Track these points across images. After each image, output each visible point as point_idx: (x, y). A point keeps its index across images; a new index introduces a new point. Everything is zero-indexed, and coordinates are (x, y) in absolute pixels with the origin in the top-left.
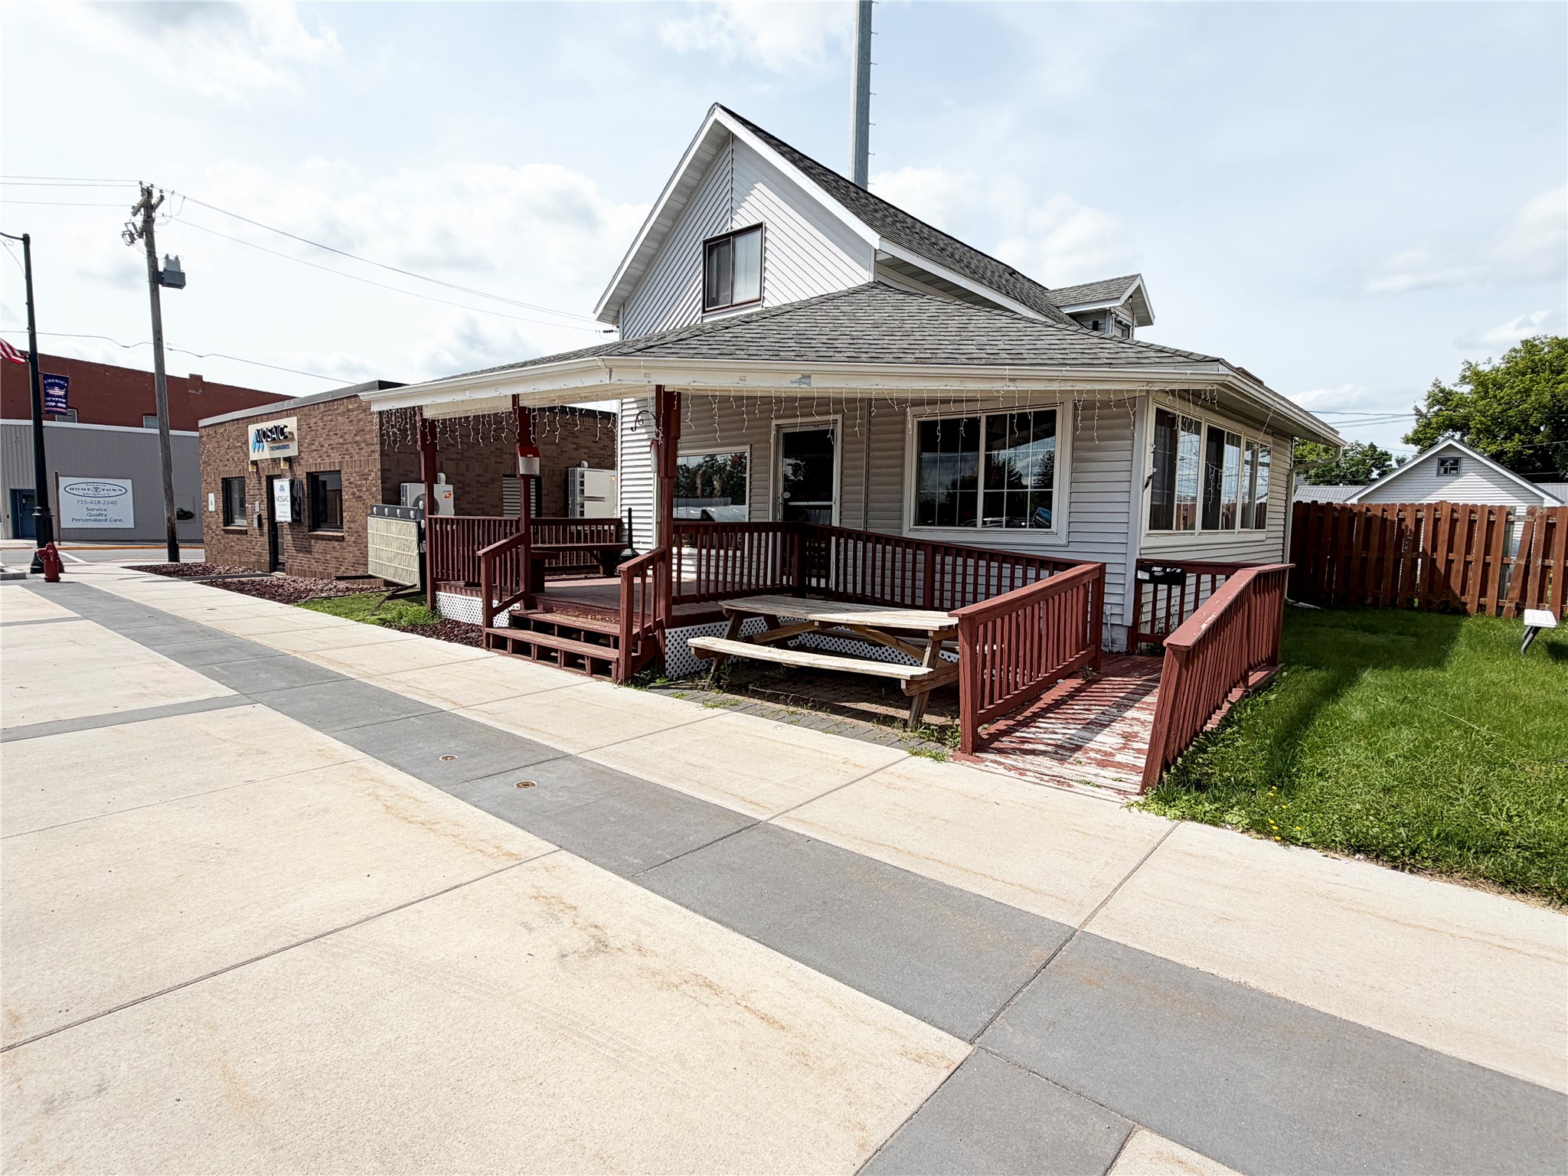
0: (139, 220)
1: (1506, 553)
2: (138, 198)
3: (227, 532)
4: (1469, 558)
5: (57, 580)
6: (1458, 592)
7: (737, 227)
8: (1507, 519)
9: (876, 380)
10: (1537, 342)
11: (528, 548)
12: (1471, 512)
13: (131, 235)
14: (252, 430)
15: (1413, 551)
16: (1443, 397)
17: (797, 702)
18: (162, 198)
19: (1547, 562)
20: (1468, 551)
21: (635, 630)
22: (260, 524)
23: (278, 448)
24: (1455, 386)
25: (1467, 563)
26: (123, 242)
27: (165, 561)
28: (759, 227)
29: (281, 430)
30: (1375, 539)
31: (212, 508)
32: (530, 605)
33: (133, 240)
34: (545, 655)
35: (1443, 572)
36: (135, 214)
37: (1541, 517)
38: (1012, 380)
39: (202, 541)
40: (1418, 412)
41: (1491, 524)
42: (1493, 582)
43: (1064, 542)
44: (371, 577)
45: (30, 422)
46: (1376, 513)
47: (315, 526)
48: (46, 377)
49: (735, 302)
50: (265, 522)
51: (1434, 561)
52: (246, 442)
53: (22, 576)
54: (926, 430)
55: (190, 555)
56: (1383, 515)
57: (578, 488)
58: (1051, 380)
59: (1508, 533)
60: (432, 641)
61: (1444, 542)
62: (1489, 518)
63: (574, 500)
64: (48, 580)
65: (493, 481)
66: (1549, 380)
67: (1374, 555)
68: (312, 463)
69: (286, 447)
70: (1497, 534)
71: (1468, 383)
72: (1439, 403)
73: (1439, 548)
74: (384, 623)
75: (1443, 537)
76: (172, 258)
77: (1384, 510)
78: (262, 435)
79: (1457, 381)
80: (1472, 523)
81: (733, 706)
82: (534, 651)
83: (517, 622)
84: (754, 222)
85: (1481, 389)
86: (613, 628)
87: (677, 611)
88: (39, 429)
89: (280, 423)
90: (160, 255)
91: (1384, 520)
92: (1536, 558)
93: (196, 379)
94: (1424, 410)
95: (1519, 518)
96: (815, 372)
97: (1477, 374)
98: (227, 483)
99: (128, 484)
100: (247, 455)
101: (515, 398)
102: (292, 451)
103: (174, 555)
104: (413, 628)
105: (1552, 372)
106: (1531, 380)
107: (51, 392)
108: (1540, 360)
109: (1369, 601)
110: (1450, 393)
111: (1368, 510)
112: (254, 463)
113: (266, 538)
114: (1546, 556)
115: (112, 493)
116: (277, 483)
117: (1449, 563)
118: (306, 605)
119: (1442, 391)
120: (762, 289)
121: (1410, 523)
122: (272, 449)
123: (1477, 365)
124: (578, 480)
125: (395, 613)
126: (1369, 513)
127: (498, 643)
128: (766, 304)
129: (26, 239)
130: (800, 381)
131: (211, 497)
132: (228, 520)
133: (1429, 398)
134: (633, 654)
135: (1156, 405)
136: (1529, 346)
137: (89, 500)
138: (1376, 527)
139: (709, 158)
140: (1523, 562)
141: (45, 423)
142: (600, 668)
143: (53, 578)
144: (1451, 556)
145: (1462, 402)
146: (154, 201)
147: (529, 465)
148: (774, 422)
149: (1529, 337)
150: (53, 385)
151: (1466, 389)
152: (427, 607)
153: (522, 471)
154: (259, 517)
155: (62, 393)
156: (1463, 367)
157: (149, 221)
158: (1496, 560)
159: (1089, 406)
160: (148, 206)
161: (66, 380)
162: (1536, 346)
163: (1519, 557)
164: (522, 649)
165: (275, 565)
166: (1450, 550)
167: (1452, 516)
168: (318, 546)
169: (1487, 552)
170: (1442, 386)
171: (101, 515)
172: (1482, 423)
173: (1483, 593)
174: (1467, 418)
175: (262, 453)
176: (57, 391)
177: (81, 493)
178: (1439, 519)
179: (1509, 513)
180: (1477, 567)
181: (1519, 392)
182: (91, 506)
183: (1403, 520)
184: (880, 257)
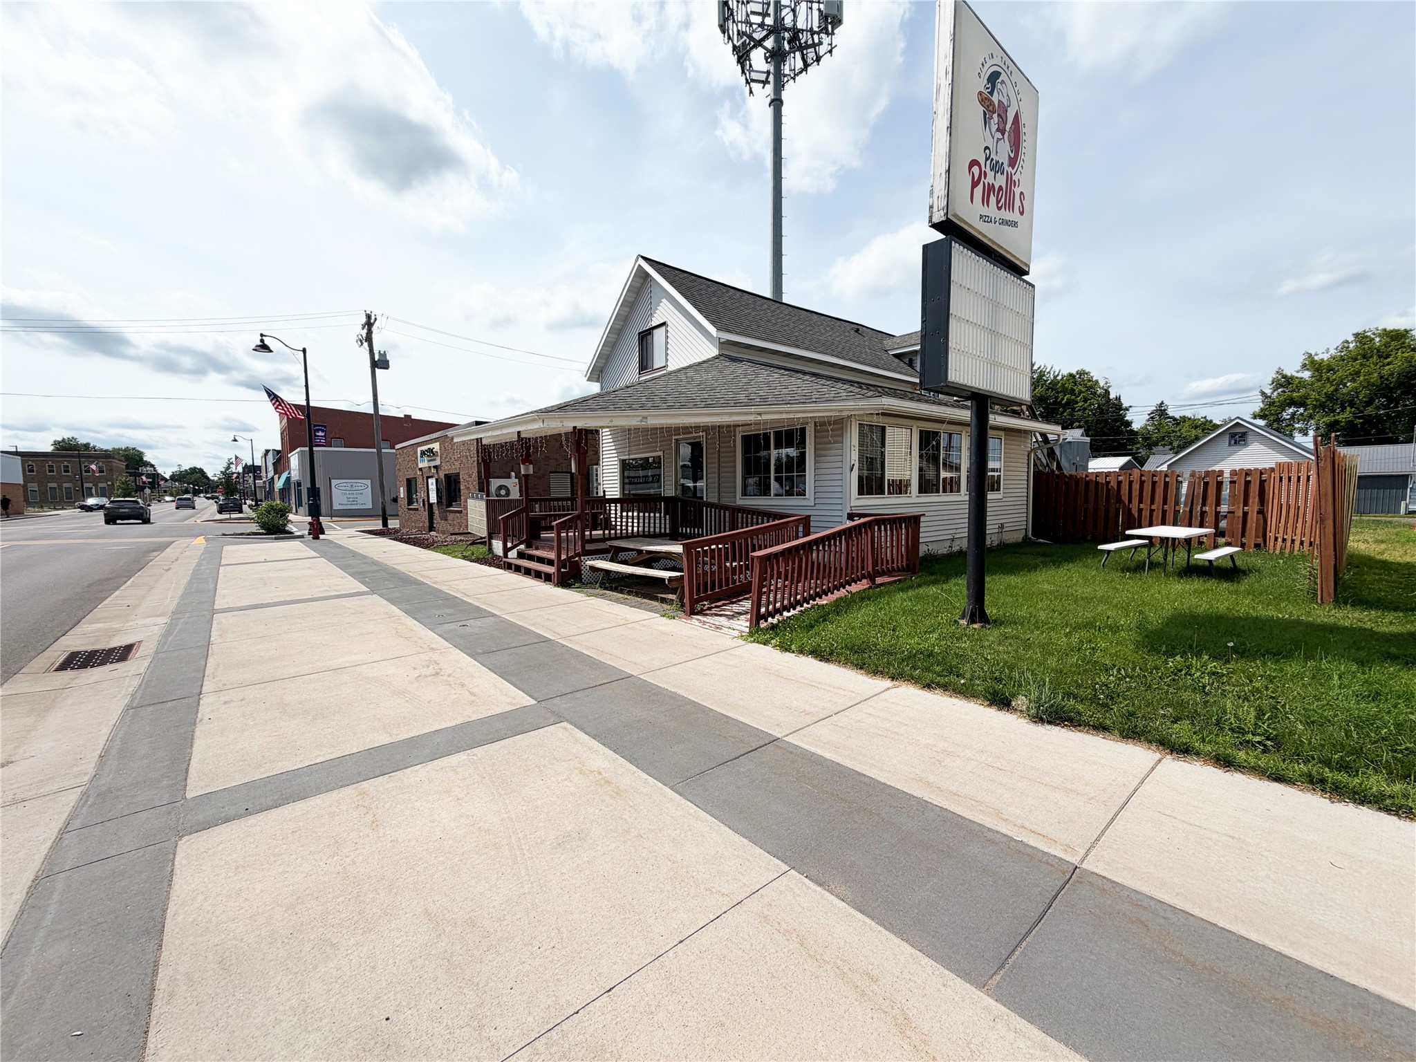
0: (364, 332)
1: (1177, 503)
2: (364, 320)
3: (409, 509)
4: (1153, 507)
5: (318, 538)
7: (654, 325)
8: (1177, 480)
9: (682, 418)
10: (1369, 334)
11: (527, 515)
12: (1153, 475)
13: (361, 341)
14: (419, 449)
15: (1117, 504)
16: (1284, 382)
17: (629, 593)
18: (376, 319)
19: (1204, 509)
20: (1152, 502)
21: (563, 557)
22: (424, 505)
23: (431, 460)
24: (1298, 372)
25: (1152, 511)
26: (356, 345)
27: (380, 527)
28: (664, 324)
29: (431, 450)
30: (1092, 496)
31: (402, 496)
32: (529, 546)
33: (362, 344)
34: (528, 572)
35: (1136, 516)
36: (363, 329)
37: (1199, 478)
38: (760, 414)
39: (398, 515)
40: (1263, 393)
41: (1166, 484)
43: (813, 504)
44: (470, 533)
45: (307, 449)
47: (450, 505)
48: (315, 426)
49: (655, 368)
50: (426, 503)
51: (1130, 510)
52: (417, 458)
53: (302, 537)
54: (746, 439)
55: (393, 524)
57: (595, 477)
58: (781, 413)
59: (1178, 489)
60: (483, 566)
61: (1137, 497)
62: (1165, 480)
63: (593, 485)
64: (314, 538)
65: (543, 476)
66: (1377, 363)
67: (1091, 507)
68: (447, 469)
69: (435, 460)
70: (1171, 490)
71: (1308, 369)
72: (1282, 386)
73: (1133, 501)
74: (465, 558)
75: (1136, 493)
76: (382, 352)
77: (1097, 476)
78: (423, 453)
79: (1300, 368)
80: (1154, 483)
81: (603, 596)
82: (523, 570)
83: (521, 555)
84: (662, 322)
85: (1317, 374)
86: (552, 555)
87: (588, 547)
88: (311, 452)
89: (431, 446)
90: (376, 352)
91: (1097, 483)
92: (1197, 504)
93: (408, 417)
94: (1268, 392)
95: (1185, 479)
96: (650, 416)
97: (1313, 362)
98: (409, 481)
99: (368, 482)
100: (417, 465)
101: (519, 432)
102: (437, 463)
103: (385, 524)
104: (478, 561)
105: (1380, 357)
106: (1361, 365)
107: (317, 434)
108: (1369, 348)
109: (1089, 538)
110: (1292, 378)
111: (1087, 476)
112: (421, 469)
113: (427, 513)
114: (1204, 504)
115: (360, 488)
116: (430, 480)
117: (1140, 511)
118: (432, 550)
119: (1285, 377)
120: (667, 360)
121: (1113, 484)
122: (429, 461)
123: (1316, 355)
124: (595, 473)
125: (470, 552)
127: (509, 567)
128: (669, 369)
129: (304, 351)
130: (641, 421)
131: (402, 489)
132: (410, 503)
133: (1273, 383)
134: (563, 570)
135: (858, 422)
136: (1361, 338)
137: (348, 492)
138: (1092, 486)
139: (639, 285)
140: (1188, 509)
141: (315, 449)
142: (548, 578)
143: (316, 538)
144: (1142, 506)
145: (1302, 383)
146: (372, 321)
147: (527, 469)
148: (674, 437)
149: (1360, 330)
150: (318, 430)
151: (1306, 375)
152: (487, 547)
153: (523, 472)
154: (423, 500)
155: (323, 434)
156: (1304, 357)
157: (370, 333)
158: (1170, 508)
159: (823, 424)
160: (369, 324)
161: (325, 427)
162: (1367, 337)
163: (1185, 505)
164: (518, 569)
165: (431, 528)
166: (1141, 501)
167: (1141, 478)
168: (450, 516)
169: (1165, 503)
170: (1284, 372)
171: (354, 501)
172: (1317, 400)
174: (1306, 397)
175: (424, 464)
176: (320, 434)
177: (343, 488)
178: (1133, 481)
179: (1178, 476)
180: (1158, 513)
181: (1351, 374)
182: (349, 496)
183: (1110, 482)
184: (721, 341)
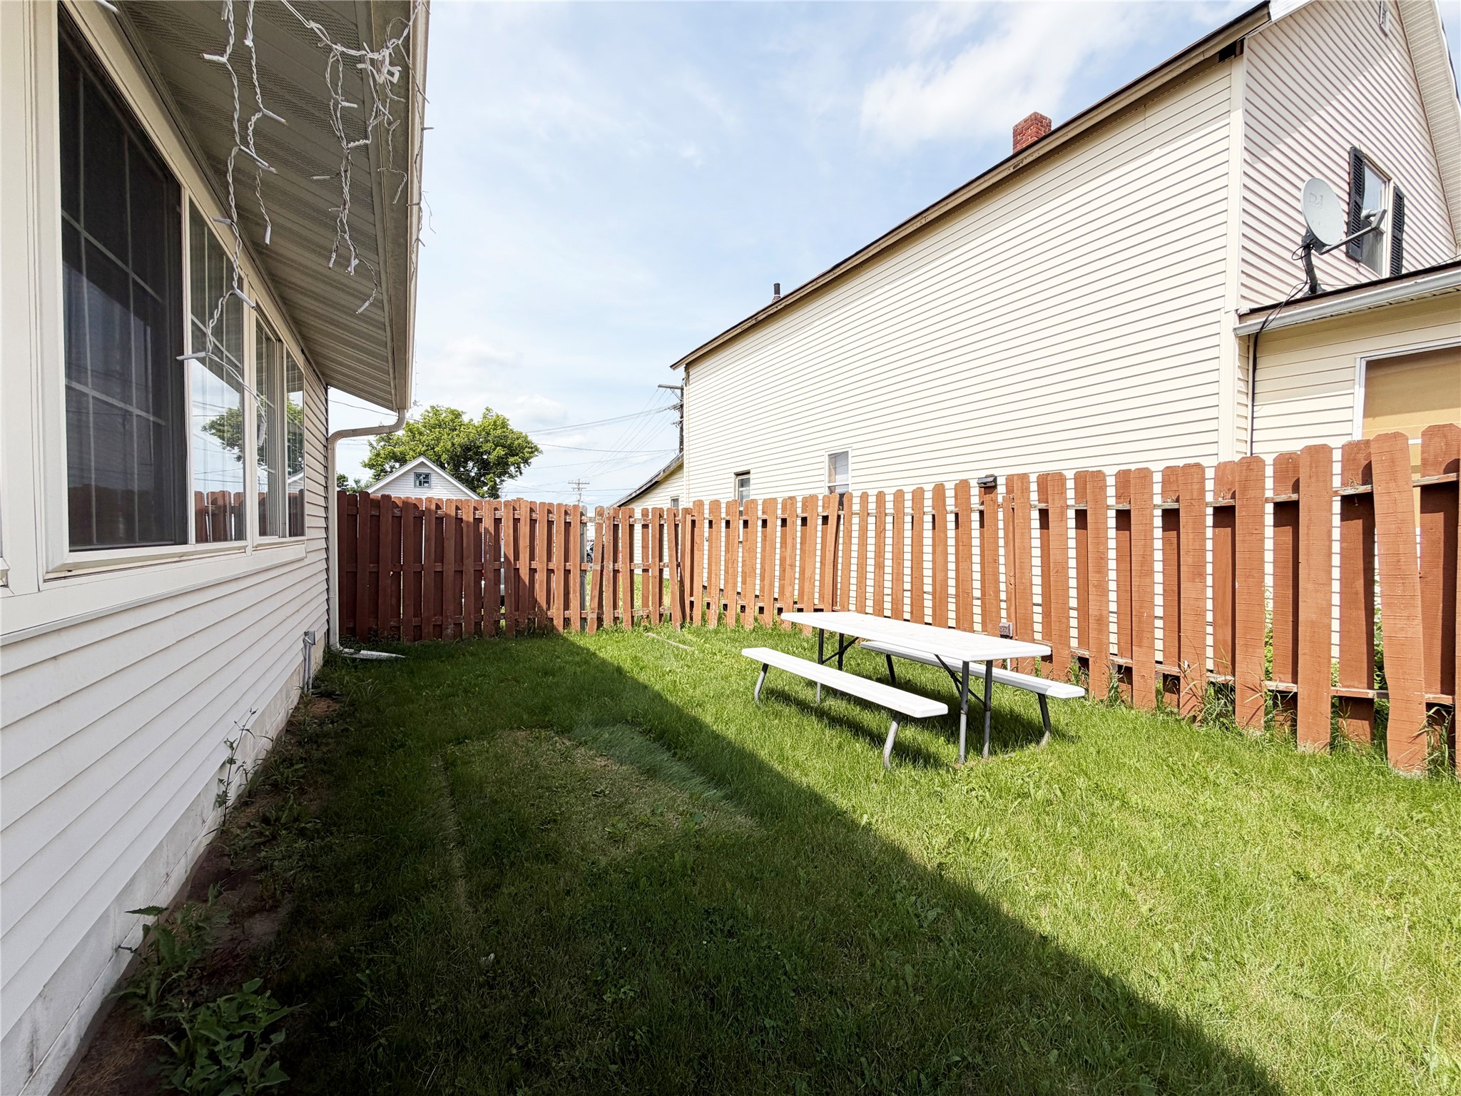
1: (582, 557)
4: (551, 566)
6: (544, 606)
8: (580, 521)
12: (548, 511)
15: (495, 561)
19: (616, 566)
20: (549, 559)
25: (549, 572)
30: (450, 546)
35: (527, 583)
37: (609, 518)
41: (567, 526)
42: (575, 592)
46: (448, 512)
51: (516, 571)
56: (457, 513)
59: (582, 536)
61: (526, 547)
62: (565, 519)
67: (450, 568)
70: (574, 539)
73: (521, 555)
75: (524, 542)
80: (550, 525)
91: (459, 520)
92: (609, 559)
95: (591, 520)
114: (615, 559)
117: (532, 572)
121: (487, 524)
126: (439, 512)
140: (598, 567)
144: (534, 565)
158: (575, 566)
163: (595, 562)
167: (530, 516)
169: (566, 559)
173: (566, 607)
178: (519, 519)
179: (581, 514)
180: (559, 575)
